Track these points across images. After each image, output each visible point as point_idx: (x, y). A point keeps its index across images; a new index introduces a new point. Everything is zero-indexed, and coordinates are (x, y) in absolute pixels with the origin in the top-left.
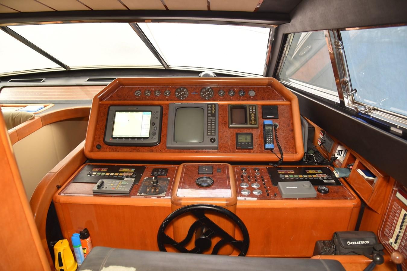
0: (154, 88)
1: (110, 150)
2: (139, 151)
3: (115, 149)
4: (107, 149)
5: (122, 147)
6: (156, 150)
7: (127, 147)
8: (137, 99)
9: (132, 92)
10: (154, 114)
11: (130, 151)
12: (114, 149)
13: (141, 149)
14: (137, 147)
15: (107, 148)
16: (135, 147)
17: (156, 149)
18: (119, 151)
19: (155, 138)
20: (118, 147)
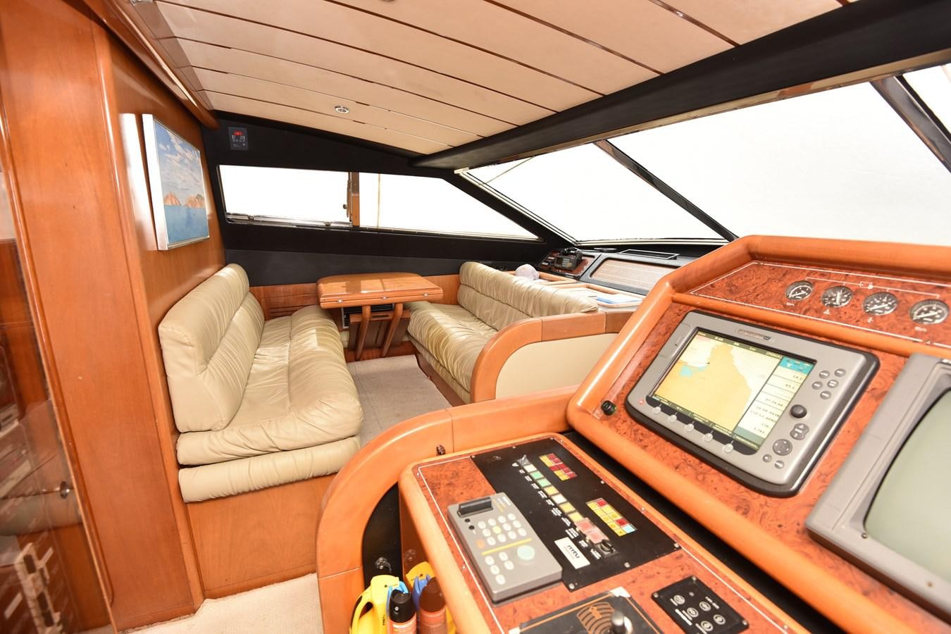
0: (874, 281)
1: (629, 432)
2: (704, 478)
3: (642, 434)
4: (625, 424)
5: (661, 440)
6: (764, 514)
7: (675, 448)
8: (785, 307)
9: (780, 285)
10: (820, 376)
11: (676, 463)
12: (640, 432)
13: (714, 476)
14: (704, 465)
15: (624, 421)
16: (697, 461)
17: (766, 509)
18: (645, 447)
19: (776, 466)
20: (653, 434)
